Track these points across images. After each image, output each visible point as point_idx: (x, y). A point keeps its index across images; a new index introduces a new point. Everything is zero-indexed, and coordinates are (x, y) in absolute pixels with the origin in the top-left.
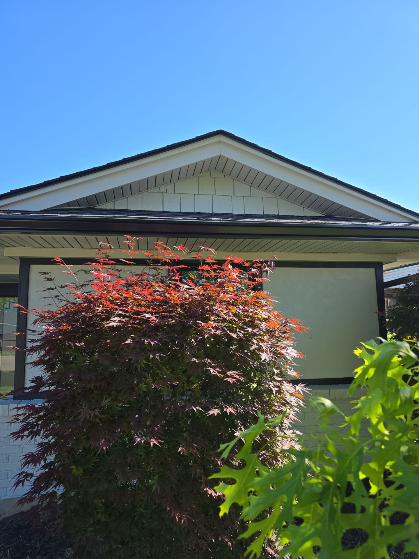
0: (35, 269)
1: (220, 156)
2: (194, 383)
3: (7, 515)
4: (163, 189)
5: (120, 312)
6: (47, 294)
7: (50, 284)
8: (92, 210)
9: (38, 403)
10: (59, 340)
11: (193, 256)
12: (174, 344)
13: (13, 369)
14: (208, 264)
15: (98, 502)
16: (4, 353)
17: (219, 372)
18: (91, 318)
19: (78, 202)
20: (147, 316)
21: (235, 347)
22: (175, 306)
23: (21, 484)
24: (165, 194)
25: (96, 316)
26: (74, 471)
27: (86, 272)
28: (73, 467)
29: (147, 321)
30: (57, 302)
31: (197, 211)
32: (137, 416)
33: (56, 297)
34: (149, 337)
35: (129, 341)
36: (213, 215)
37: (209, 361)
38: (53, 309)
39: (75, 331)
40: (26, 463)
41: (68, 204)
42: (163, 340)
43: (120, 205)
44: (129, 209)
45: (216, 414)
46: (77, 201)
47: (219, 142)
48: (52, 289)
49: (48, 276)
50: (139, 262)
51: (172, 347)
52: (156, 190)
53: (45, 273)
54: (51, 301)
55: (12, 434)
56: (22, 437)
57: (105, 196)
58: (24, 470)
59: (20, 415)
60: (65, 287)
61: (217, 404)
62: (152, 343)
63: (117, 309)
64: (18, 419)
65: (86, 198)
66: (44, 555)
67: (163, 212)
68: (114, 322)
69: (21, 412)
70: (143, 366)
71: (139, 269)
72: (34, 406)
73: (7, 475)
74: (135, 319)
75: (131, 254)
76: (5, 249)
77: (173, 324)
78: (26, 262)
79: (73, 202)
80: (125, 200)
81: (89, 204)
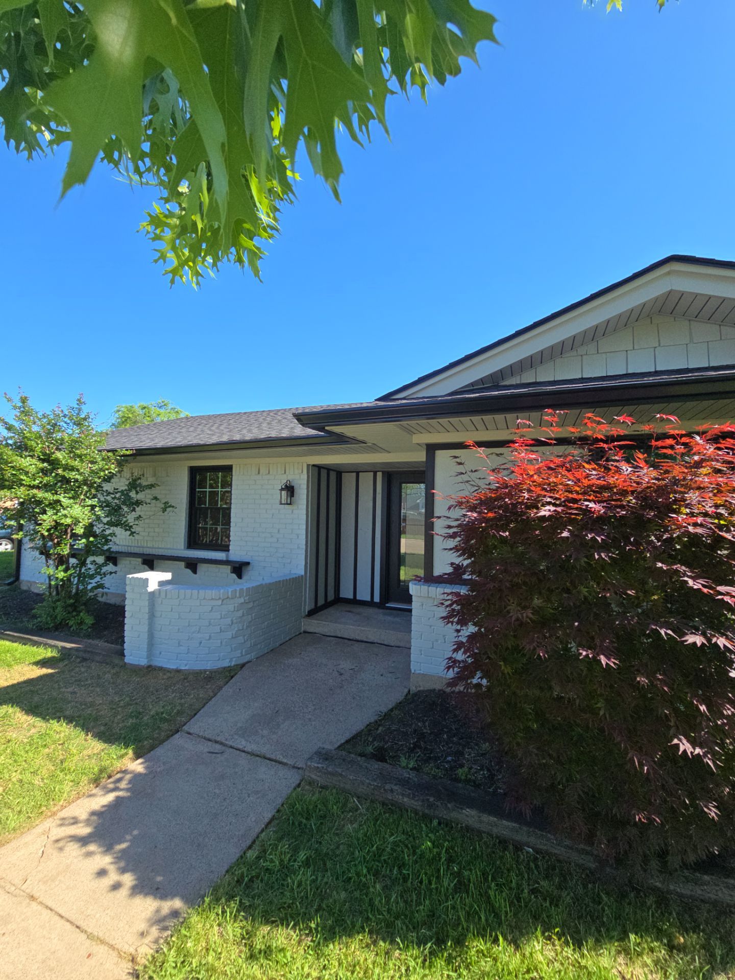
0: (442, 456)
1: (670, 292)
2: (653, 595)
3: (422, 689)
4: (582, 351)
5: (549, 500)
6: (460, 478)
7: (461, 469)
8: (497, 387)
9: (463, 591)
10: (482, 527)
11: (645, 429)
12: (628, 542)
13: (422, 551)
14: (673, 437)
15: (528, 708)
16: (408, 536)
17: (704, 586)
18: (514, 506)
19: (482, 380)
20: (591, 505)
21: (726, 552)
22: (624, 493)
23: (451, 669)
24: (584, 357)
25: (522, 503)
26: (503, 668)
27: (497, 455)
28: (502, 663)
29: (587, 511)
30: (469, 487)
31: (630, 371)
32: (576, 624)
33: (467, 482)
34: (591, 531)
35: (565, 534)
36: (657, 373)
37: (683, 568)
38: (465, 493)
39: (500, 518)
40: (455, 650)
41: (472, 384)
42: (612, 535)
43: (528, 378)
44: (538, 381)
45: (699, 644)
46: (481, 380)
47: (669, 273)
48: (462, 473)
49: (458, 460)
50: (561, 441)
51: (626, 545)
52: (574, 353)
53: (455, 457)
54: (463, 486)
55: (442, 618)
56: (452, 623)
57: (511, 370)
58: (454, 656)
59: (447, 600)
60: (475, 471)
61: (697, 629)
62: (599, 539)
63: (545, 496)
64: (442, 604)
65: (491, 375)
66: (460, 739)
67: (582, 378)
68: (545, 511)
69: (450, 597)
70: (583, 564)
71: (560, 449)
72: (459, 593)
73: (421, 651)
74: (571, 508)
75: (553, 432)
76: (414, 436)
77: (622, 517)
78: (432, 449)
79: (476, 381)
80: (534, 370)
81: (494, 380)
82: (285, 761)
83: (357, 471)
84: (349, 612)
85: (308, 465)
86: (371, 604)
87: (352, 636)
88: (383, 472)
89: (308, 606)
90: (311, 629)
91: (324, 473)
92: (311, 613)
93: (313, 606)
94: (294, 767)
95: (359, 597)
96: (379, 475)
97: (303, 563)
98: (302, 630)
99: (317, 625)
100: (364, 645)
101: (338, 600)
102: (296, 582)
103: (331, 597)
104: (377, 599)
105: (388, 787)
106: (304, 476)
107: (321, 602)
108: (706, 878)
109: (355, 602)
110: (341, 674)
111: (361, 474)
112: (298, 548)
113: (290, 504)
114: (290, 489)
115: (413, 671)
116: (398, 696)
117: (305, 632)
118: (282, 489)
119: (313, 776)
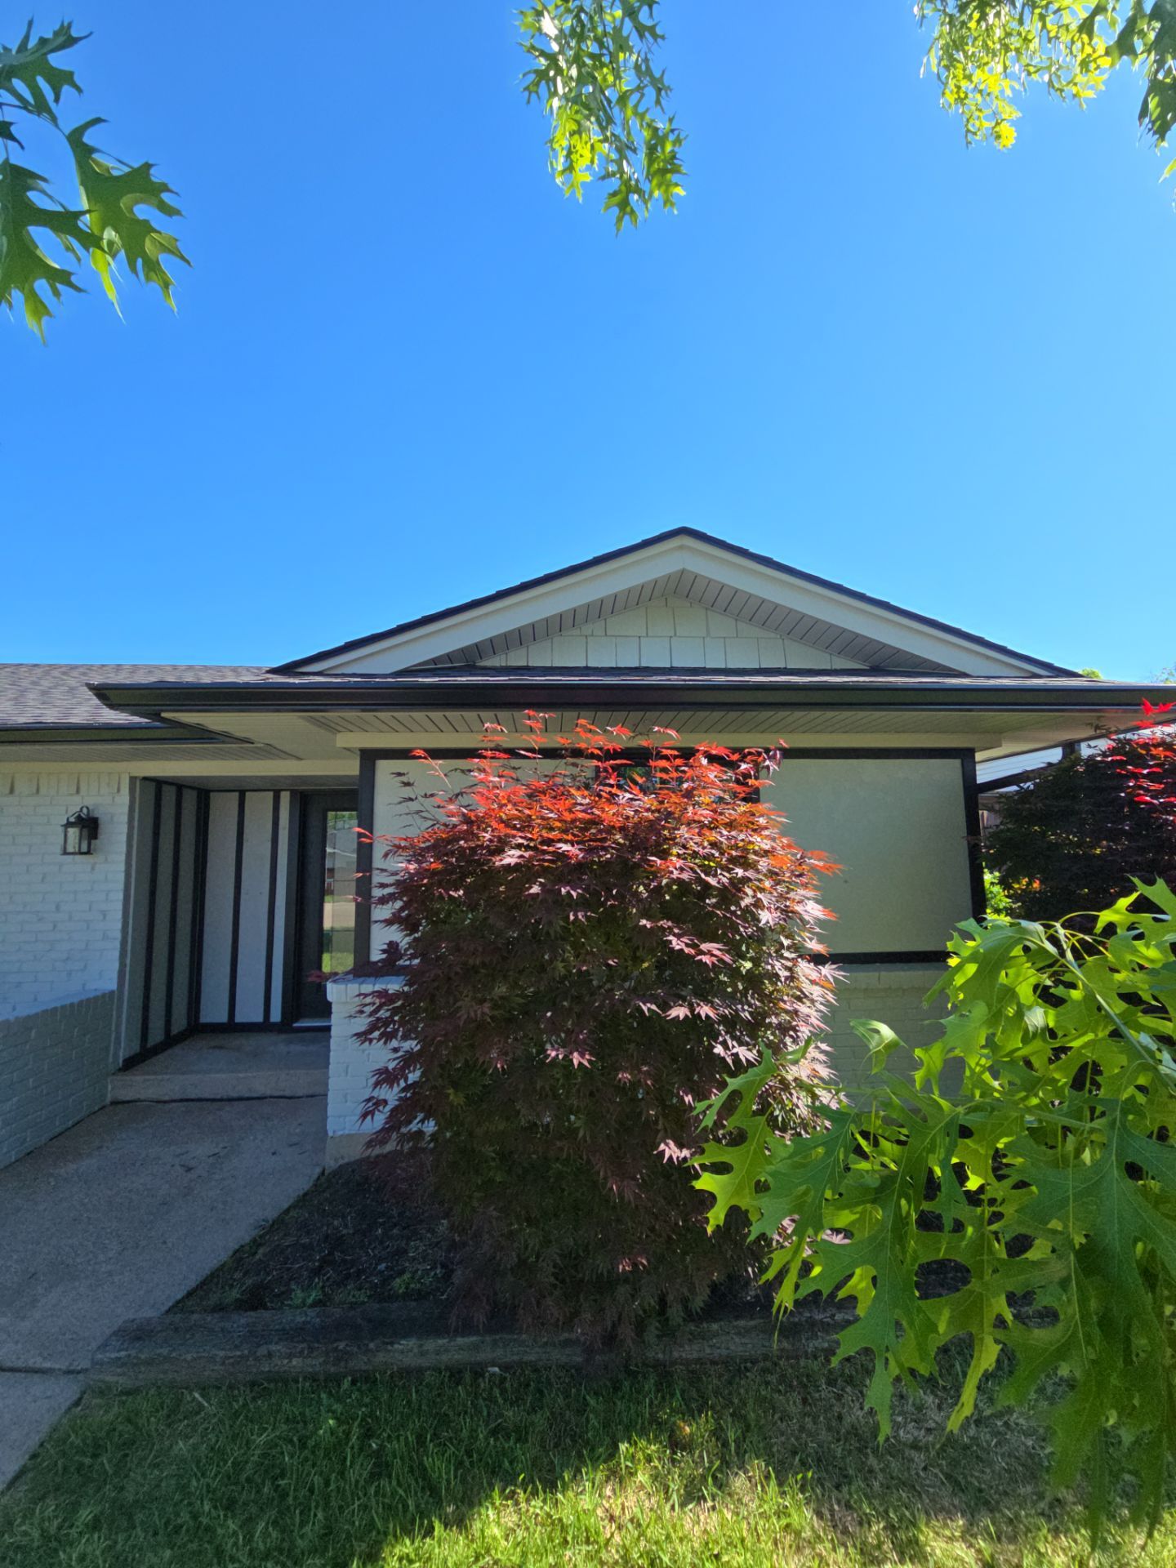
0: (384, 767)
1: (683, 571)
2: (643, 962)
3: (346, 1160)
4: (587, 629)
5: (521, 841)
6: (403, 808)
7: (408, 792)
8: (471, 669)
9: (394, 985)
10: (425, 885)
11: (642, 742)
12: (609, 896)
14: (666, 758)
15: (489, 1150)
17: (687, 945)
18: (473, 850)
19: (449, 657)
20: (565, 847)
21: (714, 900)
22: (610, 829)
23: (369, 1117)
24: (589, 639)
25: (482, 847)
26: (451, 1098)
27: (463, 771)
28: (451, 1091)
29: (564, 856)
30: (419, 821)
31: (644, 664)
32: (549, 1014)
33: (418, 812)
34: (568, 883)
35: (535, 889)
36: (672, 670)
37: (670, 924)
38: (412, 832)
39: (449, 870)
40: (377, 1084)
41: (434, 661)
42: (592, 887)
43: (517, 659)
44: (530, 665)
45: (681, 1017)
46: (448, 655)
47: (681, 547)
48: (411, 799)
49: (405, 779)
50: (550, 753)
51: (607, 900)
52: (576, 632)
53: (399, 774)
54: (409, 820)
55: (356, 1035)
56: (371, 1041)
57: (491, 646)
58: (375, 1094)
59: (366, 1005)
60: (432, 795)
61: (684, 1000)
62: (574, 894)
63: (514, 837)
64: (362, 1012)
65: (462, 650)
67: (587, 668)
68: (511, 857)
69: (368, 1000)
70: (558, 929)
71: (549, 765)
72: (386, 991)
73: (346, 1095)
74: (545, 852)
75: (536, 742)
76: (339, 736)
77: (608, 861)
78: (370, 757)
79: (441, 656)
80: (525, 650)
81: (467, 659)
82: (47, 1365)
83: (242, 790)
84: (221, 1047)
85: (133, 779)
86: (265, 1027)
87: (221, 1093)
88: (293, 793)
89: (126, 1048)
90: (127, 1094)
91: (169, 795)
92: (130, 1064)
93: (136, 1047)
94: (69, 1372)
95: (239, 1018)
96: (285, 798)
97: (116, 965)
98: (109, 1099)
99: (143, 1085)
100: (242, 1105)
101: (197, 1029)
102: (101, 1004)
103: (179, 1023)
104: (276, 1016)
105: (262, 1351)
106: (124, 798)
107: (156, 1036)
108: (715, 1326)
109: (232, 1027)
110: (189, 1169)
111: (248, 794)
112: (105, 937)
113: (88, 853)
114: (89, 825)
115: (330, 1134)
116: (301, 1183)
117: (115, 1103)
118: (69, 824)
119: (109, 1378)
